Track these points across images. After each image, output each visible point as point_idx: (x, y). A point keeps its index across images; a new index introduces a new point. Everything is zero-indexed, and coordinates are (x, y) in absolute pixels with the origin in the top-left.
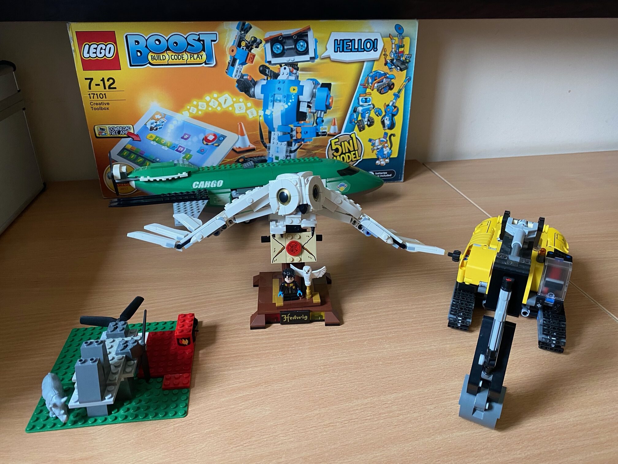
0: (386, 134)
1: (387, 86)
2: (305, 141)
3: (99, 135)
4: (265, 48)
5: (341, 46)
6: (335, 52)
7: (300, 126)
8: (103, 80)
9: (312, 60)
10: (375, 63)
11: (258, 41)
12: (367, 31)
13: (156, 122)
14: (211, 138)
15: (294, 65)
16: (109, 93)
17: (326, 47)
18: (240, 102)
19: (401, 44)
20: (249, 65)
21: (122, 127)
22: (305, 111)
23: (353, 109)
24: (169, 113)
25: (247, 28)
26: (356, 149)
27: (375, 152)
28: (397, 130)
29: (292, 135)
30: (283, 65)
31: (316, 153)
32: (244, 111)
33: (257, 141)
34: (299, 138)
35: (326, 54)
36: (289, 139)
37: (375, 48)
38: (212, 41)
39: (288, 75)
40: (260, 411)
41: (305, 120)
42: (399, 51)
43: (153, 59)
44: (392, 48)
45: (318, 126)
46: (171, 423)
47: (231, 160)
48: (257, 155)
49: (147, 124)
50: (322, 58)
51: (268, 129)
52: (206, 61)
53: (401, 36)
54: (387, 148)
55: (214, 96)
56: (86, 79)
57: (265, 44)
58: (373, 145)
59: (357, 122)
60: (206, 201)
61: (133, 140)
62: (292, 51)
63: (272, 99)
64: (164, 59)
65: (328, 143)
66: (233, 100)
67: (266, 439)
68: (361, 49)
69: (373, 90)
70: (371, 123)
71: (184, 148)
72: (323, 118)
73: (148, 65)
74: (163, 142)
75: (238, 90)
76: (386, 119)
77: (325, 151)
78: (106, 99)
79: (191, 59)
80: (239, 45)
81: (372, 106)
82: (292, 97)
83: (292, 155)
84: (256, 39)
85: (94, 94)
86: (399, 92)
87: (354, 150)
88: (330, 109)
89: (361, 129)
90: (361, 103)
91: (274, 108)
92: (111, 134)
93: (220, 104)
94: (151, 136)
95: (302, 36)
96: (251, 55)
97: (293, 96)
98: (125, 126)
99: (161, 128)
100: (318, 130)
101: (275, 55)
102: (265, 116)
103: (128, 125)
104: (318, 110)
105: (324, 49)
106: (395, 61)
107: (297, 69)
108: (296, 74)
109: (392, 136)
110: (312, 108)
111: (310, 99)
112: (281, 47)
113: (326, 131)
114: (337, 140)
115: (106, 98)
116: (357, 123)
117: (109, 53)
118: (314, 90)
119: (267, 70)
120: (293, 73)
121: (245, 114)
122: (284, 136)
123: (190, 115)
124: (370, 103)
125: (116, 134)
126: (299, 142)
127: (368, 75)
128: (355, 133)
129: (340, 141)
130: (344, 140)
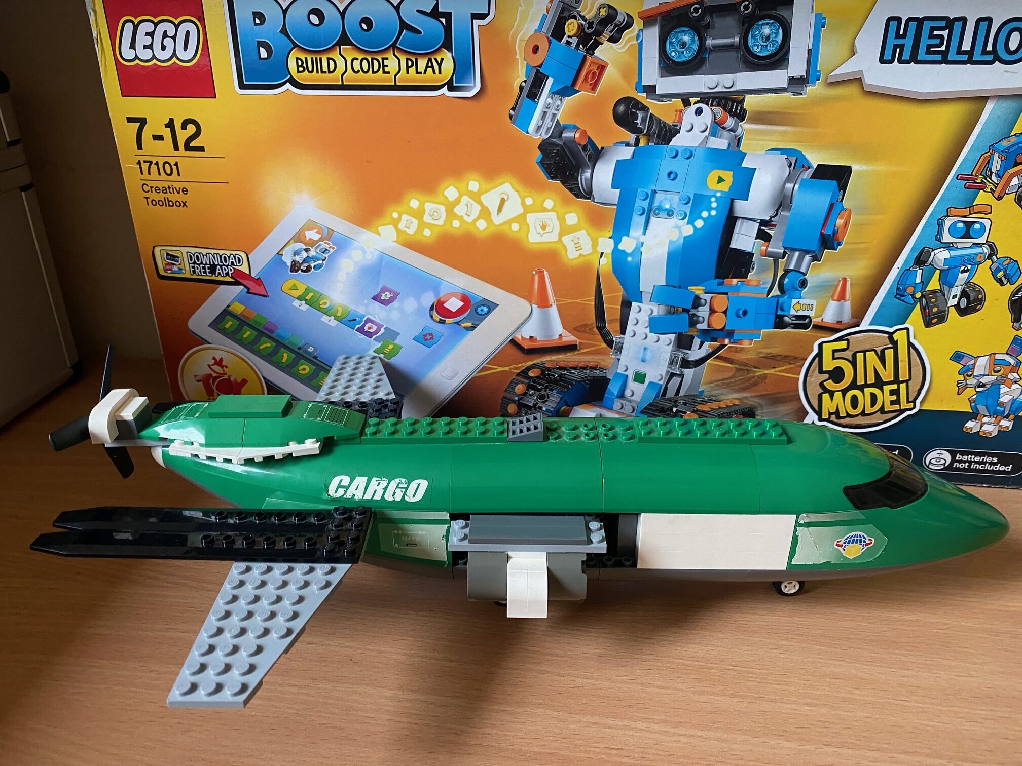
0: (1018, 342)
2: (736, 337)
3: (166, 270)
4: (641, 44)
5: (908, 42)
6: (882, 61)
7: (727, 294)
8: (170, 124)
9: (796, 88)
11: (620, 18)
13: (307, 250)
14: (454, 304)
15: (729, 103)
16: (186, 160)
17: (854, 43)
18: (545, 210)
20: (582, 95)
21: (221, 257)
22: (748, 248)
23: (916, 255)
24: (341, 227)
26: (903, 375)
27: (970, 392)
29: (695, 315)
30: (693, 100)
31: (765, 377)
32: (553, 237)
33: (586, 326)
34: (718, 326)
35: (848, 68)
36: (685, 329)
38: (475, 16)
39: (707, 133)
41: (746, 277)
43: (301, 69)
45: (785, 297)
47: (507, 369)
48: (582, 364)
49: (284, 252)
51: (620, 293)
52: (452, 77)
54: (1015, 386)
55: (470, 188)
56: (130, 120)
57: (641, 31)
58: (967, 372)
59: (923, 296)
60: (342, 569)
61: (248, 292)
62: (732, 54)
63: (646, 205)
64: (331, 70)
65: (811, 351)
66: (523, 203)
68: (984, 52)
69: (999, 198)
70: (972, 303)
71: (379, 327)
72: (804, 274)
73: (288, 85)
74: (325, 303)
75: (541, 173)
77: (798, 374)
78: (179, 179)
79: (408, 73)
80: (558, 33)
81: (986, 250)
82: (711, 202)
83: (689, 373)
84: (610, 17)
85: (151, 162)
87: (896, 381)
88: (835, 249)
89: (934, 318)
90: (947, 238)
91: (648, 232)
92: (194, 272)
93: (485, 213)
94: (295, 285)
96: (592, 63)
97: (713, 199)
98: (228, 253)
99: (320, 266)
100: (782, 310)
101: (670, 67)
102: (617, 255)
103: (234, 253)
104: (795, 250)
105: (846, 52)
107: (741, 116)
108: (733, 130)
110: (772, 240)
111: (772, 212)
112: (693, 41)
113: (811, 314)
114: (843, 345)
115: (179, 175)
116: (920, 299)
117: (185, 48)
118: (789, 186)
119: (640, 115)
120: (724, 128)
121: (559, 246)
122: (669, 316)
123: (398, 236)
124: (982, 240)
125: (205, 272)
126: (714, 340)
127: (992, 147)
128: (908, 329)
129: (853, 349)
130: (868, 347)
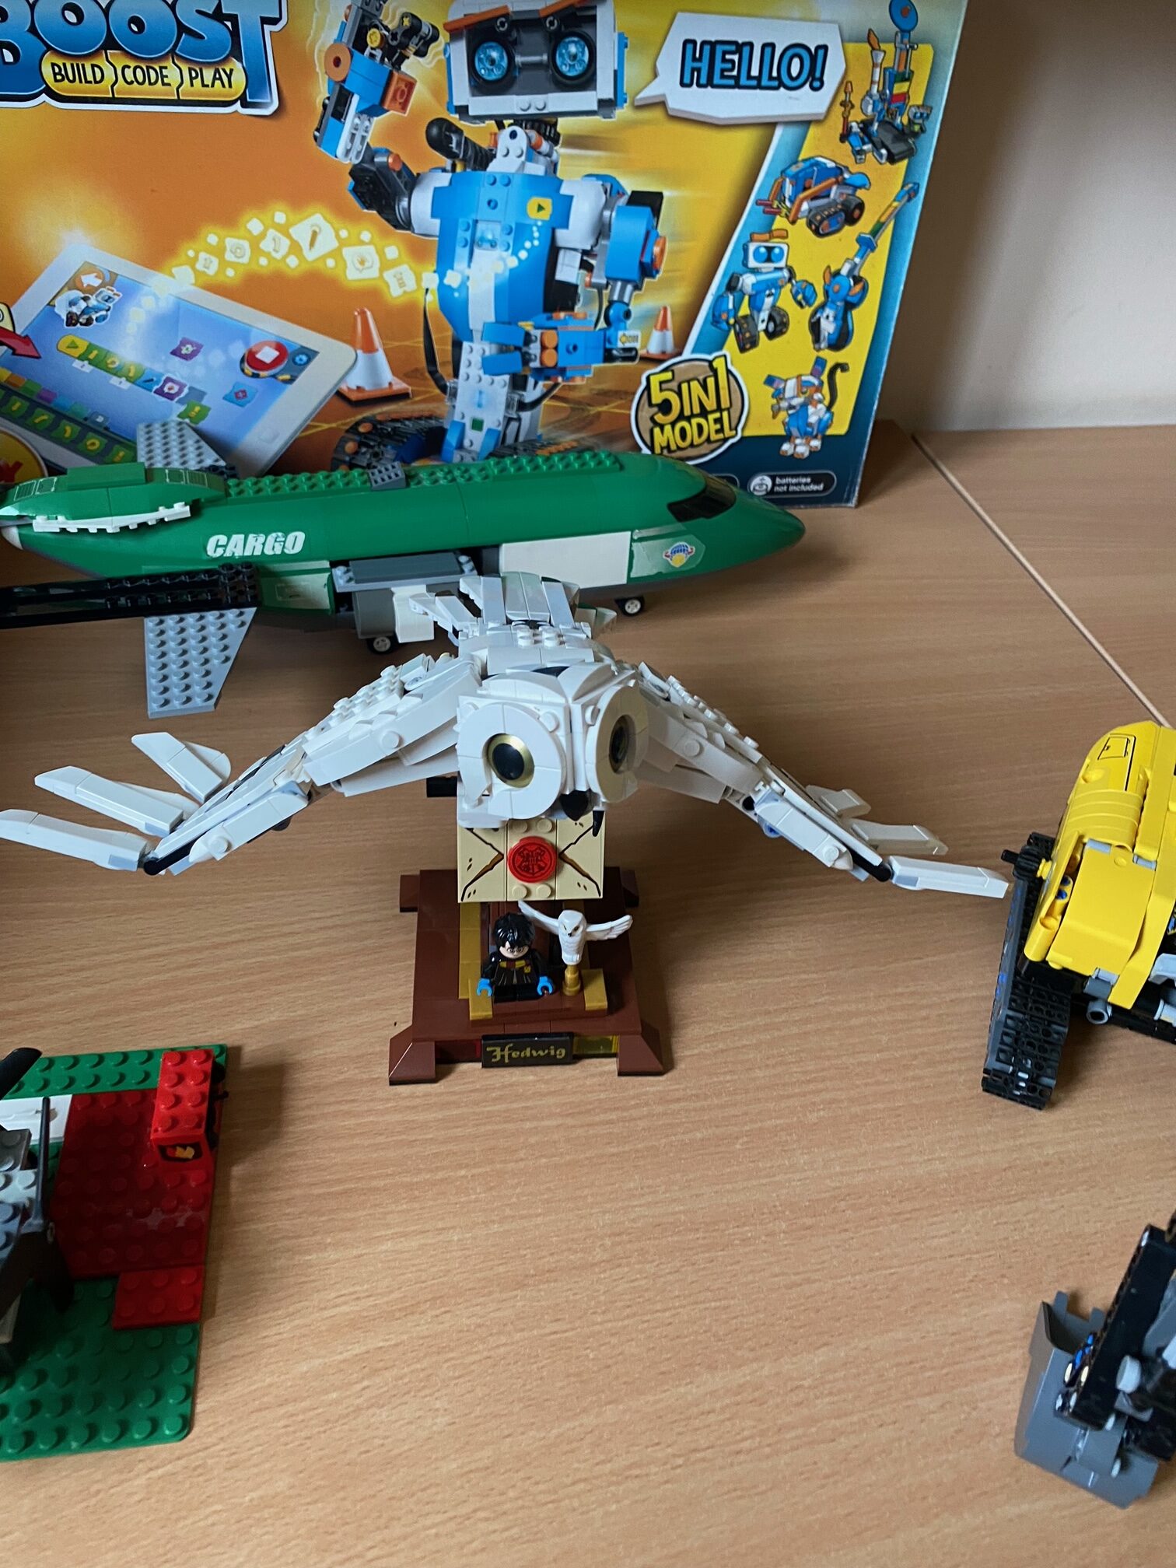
0: (820, 363)
1: (841, 210)
2: (568, 374)
4: (449, 60)
5: (704, 66)
6: (682, 84)
7: (555, 328)
9: (606, 111)
10: (813, 131)
11: (425, 30)
12: (797, 14)
13: (85, 299)
14: (268, 355)
15: (543, 125)
17: (655, 65)
18: (362, 243)
19: (902, 69)
20: (391, 115)
22: (573, 280)
23: (726, 281)
24: (127, 269)
26: (725, 404)
27: (783, 415)
28: (856, 354)
29: (527, 353)
30: (506, 122)
31: (599, 414)
32: (374, 273)
33: (417, 370)
34: (550, 364)
35: (651, 92)
36: (518, 368)
37: (815, 80)
38: (265, 21)
40: (417, 1415)
41: (572, 309)
42: (891, 92)
43: (59, 77)
44: (872, 82)
45: (612, 330)
46: (141, 1466)
47: (334, 425)
48: (416, 414)
49: (56, 302)
50: (636, 104)
51: (449, 333)
52: (245, 92)
53: (906, 40)
54: (820, 406)
55: (277, 219)
57: (448, 44)
58: (779, 395)
59: (736, 322)
60: (250, 612)
61: (13, 354)
62: (541, 73)
63: (468, 235)
64: (98, 79)
65: (640, 383)
66: (337, 236)
67: (433, 1531)
68: (771, 78)
69: (793, 222)
70: (778, 326)
71: (182, 387)
72: (628, 305)
73: (44, 97)
74: (113, 362)
75: (353, 202)
76: (825, 315)
77: (630, 408)
79: (192, 85)
80: (360, 44)
81: (786, 274)
82: (532, 232)
83: (526, 416)
84: (414, 28)
86: (876, 231)
87: (719, 409)
88: (653, 277)
89: (747, 343)
90: (752, 263)
91: (472, 265)
93: (295, 248)
94: (73, 342)
95: (576, 20)
96: (400, 79)
97: (535, 229)
99: (104, 318)
100: (610, 342)
101: (481, 86)
102: (443, 288)
104: (616, 280)
105: (649, 74)
106: (876, 126)
107: (555, 140)
108: (549, 155)
109: (839, 371)
110: (595, 271)
111: (591, 242)
112: (502, 58)
113: (637, 345)
114: (668, 375)
116: (734, 326)
118: (607, 213)
119: (454, 139)
120: (540, 153)
121: (380, 283)
122: (503, 356)
123: (196, 278)
124: (782, 264)
126: (547, 378)
127: (783, 172)
128: (725, 356)
129: (678, 379)
130: (691, 376)
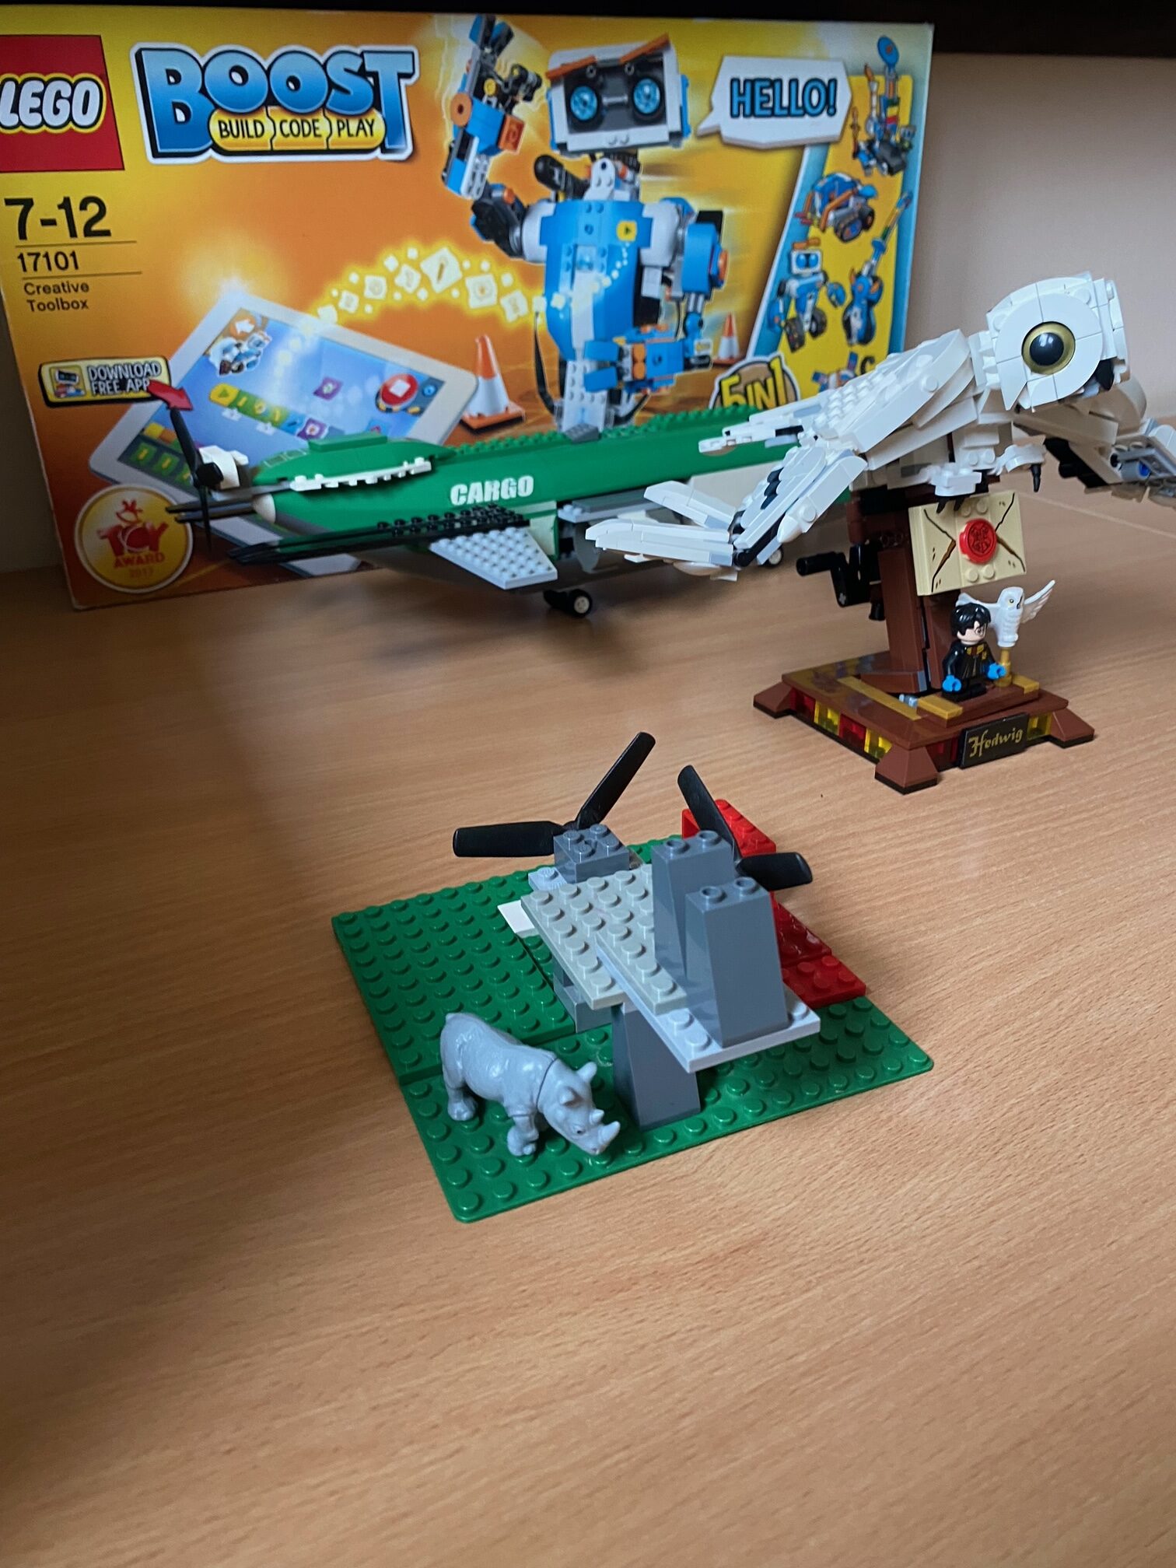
0: (853, 357)
1: (858, 218)
2: (655, 384)
3: (57, 394)
4: (550, 104)
5: (747, 99)
6: (732, 116)
7: (644, 342)
8: (66, 205)
9: (675, 142)
10: (832, 150)
11: (531, 78)
12: (814, 53)
13: (238, 346)
14: (400, 388)
15: (626, 156)
16: (86, 249)
17: (710, 101)
18: (481, 272)
19: (891, 96)
20: (505, 153)
21: (132, 368)
22: (656, 296)
23: (776, 287)
24: (276, 312)
25: (497, 39)
26: (782, 400)
28: (880, 346)
29: (621, 368)
30: (598, 155)
32: (490, 301)
33: (528, 393)
34: (640, 376)
35: (707, 124)
36: (613, 382)
37: (830, 107)
38: (401, 76)
41: (656, 322)
42: (886, 112)
43: (225, 133)
44: (872, 108)
45: (689, 338)
49: (211, 352)
50: (700, 133)
51: (556, 354)
52: (384, 139)
53: (892, 72)
55: (410, 255)
56: (9, 202)
57: (549, 91)
59: (787, 324)
61: (167, 407)
62: (624, 111)
63: (569, 259)
64: (259, 134)
65: (713, 389)
66: (461, 267)
68: (797, 107)
69: (824, 231)
70: (818, 326)
71: (322, 427)
72: (701, 315)
73: (211, 152)
74: (260, 408)
75: (475, 234)
78: (78, 272)
79: (339, 134)
80: (479, 92)
81: (821, 277)
82: (621, 253)
84: (522, 77)
85: (38, 255)
86: (885, 235)
88: (719, 287)
89: (796, 344)
90: (795, 269)
91: (574, 287)
92: (97, 391)
93: (425, 281)
94: (225, 390)
95: (648, 66)
96: (512, 122)
97: (624, 250)
98: (142, 360)
100: (689, 352)
101: (577, 125)
102: (551, 312)
103: (150, 360)
104: (690, 292)
105: (706, 108)
106: (877, 144)
107: (636, 168)
108: (632, 182)
109: (868, 363)
110: (674, 285)
111: (669, 258)
112: (592, 99)
113: (710, 352)
114: (735, 379)
115: (76, 267)
116: (785, 328)
117: (85, 111)
118: (680, 232)
119: (557, 172)
120: (625, 181)
121: (497, 310)
122: (601, 372)
123: (339, 317)
124: (817, 268)
125: (112, 390)
126: (638, 390)
127: (813, 187)
128: (779, 357)
129: (744, 381)
130: (754, 377)
